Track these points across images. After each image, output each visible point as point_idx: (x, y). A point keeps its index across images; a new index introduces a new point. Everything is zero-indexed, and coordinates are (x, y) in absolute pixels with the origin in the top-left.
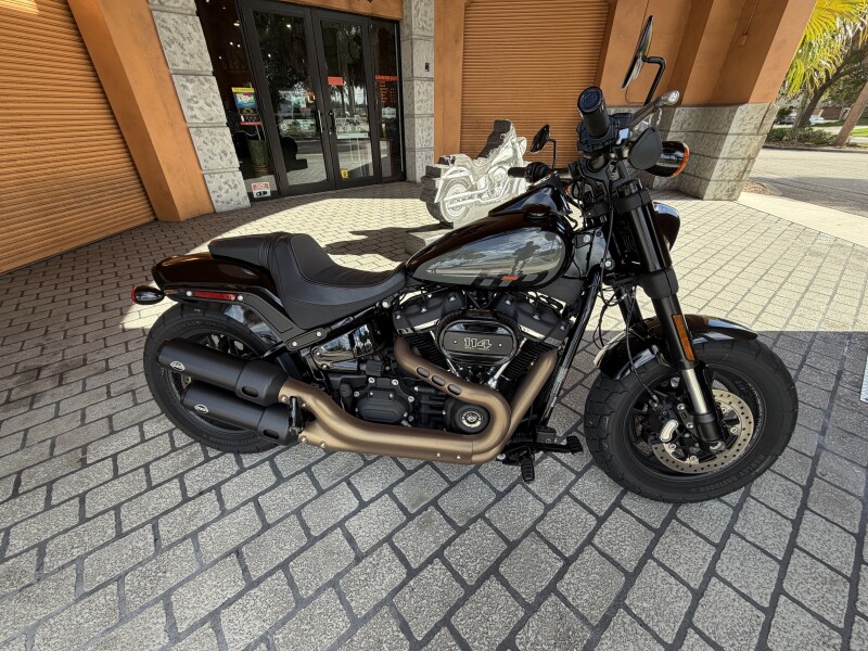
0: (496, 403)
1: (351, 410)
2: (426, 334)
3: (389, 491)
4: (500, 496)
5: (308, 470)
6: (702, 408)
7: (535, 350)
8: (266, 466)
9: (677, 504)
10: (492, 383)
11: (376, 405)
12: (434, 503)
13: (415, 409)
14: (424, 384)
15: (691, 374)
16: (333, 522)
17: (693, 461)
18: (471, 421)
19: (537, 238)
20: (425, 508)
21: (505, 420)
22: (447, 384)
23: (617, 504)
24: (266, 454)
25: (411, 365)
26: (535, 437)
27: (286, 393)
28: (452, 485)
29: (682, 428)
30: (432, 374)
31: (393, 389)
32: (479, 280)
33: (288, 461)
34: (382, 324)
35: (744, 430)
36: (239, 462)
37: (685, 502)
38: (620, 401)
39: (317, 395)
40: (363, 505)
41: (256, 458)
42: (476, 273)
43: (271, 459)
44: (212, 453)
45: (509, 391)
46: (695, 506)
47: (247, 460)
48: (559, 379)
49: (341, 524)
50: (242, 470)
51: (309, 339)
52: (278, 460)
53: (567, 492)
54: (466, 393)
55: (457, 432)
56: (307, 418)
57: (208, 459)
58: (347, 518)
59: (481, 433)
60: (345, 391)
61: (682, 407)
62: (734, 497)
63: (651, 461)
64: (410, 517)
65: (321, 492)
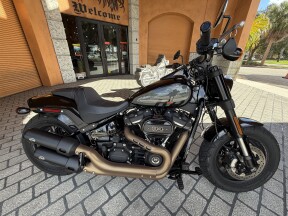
0: (165, 153)
1: (106, 157)
2: (137, 126)
3: (121, 191)
4: (167, 191)
5: (88, 182)
6: (246, 154)
7: (180, 131)
8: (71, 181)
9: (237, 193)
10: (163, 145)
11: (117, 155)
12: (140, 195)
13: (132, 156)
14: (136, 145)
15: (241, 140)
16: (97, 207)
17: (243, 175)
18: (155, 161)
20: (136, 198)
22: (146, 146)
23: (214, 194)
24: (72, 175)
25: (131, 138)
26: (181, 166)
27: (78, 150)
28: (148, 187)
29: (239, 162)
30: (139, 142)
31: (123, 148)
32: (158, 104)
33: (80, 178)
34: (119, 121)
35: (262, 162)
36: (60, 179)
37: (241, 192)
38: (213, 151)
39: (92, 151)
40: (110, 198)
42: (156, 101)
43: (73, 177)
44: (49, 175)
46: (244, 194)
47: (63, 178)
49: (100, 208)
50: (61, 183)
51: (90, 128)
52: (76, 178)
53: (193, 189)
54: (153, 149)
55: (149, 166)
56: (87, 161)
57: (46, 178)
58: (103, 204)
59: (159, 166)
60: (104, 149)
63: (226, 175)
64: (130, 203)
65: (93, 192)
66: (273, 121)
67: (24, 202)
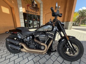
0: (46, 46)
3: (32, 59)
4: (47, 60)
5: (23, 56)
8: (17, 56)
9: (71, 61)
10: (45, 43)
11: (31, 46)
13: (36, 47)
14: (37, 43)
15: (69, 42)
17: (72, 54)
18: (42, 48)
19: (49, 26)
20: (37, 62)
21: (47, 48)
23: (63, 62)
24: (18, 54)
25: (36, 41)
27: (20, 44)
28: (41, 58)
31: (34, 44)
33: (20, 55)
35: (77, 50)
36: (14, 55)
40: (29, 61)
41: (17, 54)
45: (47, 44)
46: (74, 62)
48: (53, 43)
50: (14, 56)
51: (24, 37)
53: (56, 60)
54: (42, 44)
55: (41, 49)
57: (10, 54)
58: (26, 63)
60: (28, 44)
61: (69, 46)
62: (79, 60)
63: (67, 55)
64: (35, 63)
66: (83, 40)
67: (2, 61)
